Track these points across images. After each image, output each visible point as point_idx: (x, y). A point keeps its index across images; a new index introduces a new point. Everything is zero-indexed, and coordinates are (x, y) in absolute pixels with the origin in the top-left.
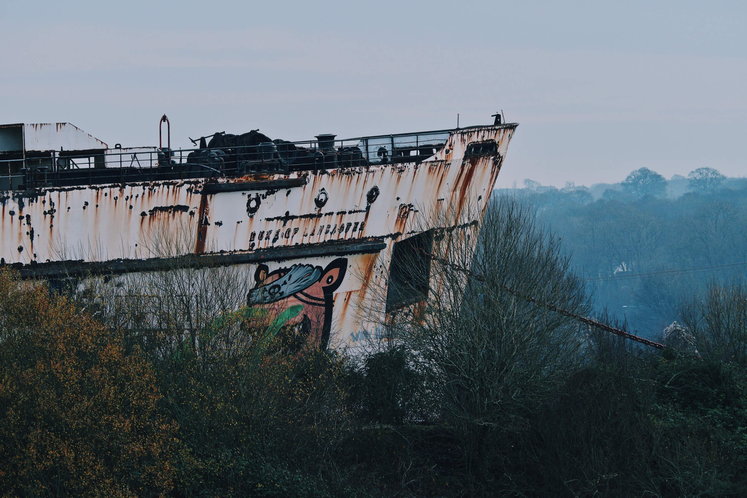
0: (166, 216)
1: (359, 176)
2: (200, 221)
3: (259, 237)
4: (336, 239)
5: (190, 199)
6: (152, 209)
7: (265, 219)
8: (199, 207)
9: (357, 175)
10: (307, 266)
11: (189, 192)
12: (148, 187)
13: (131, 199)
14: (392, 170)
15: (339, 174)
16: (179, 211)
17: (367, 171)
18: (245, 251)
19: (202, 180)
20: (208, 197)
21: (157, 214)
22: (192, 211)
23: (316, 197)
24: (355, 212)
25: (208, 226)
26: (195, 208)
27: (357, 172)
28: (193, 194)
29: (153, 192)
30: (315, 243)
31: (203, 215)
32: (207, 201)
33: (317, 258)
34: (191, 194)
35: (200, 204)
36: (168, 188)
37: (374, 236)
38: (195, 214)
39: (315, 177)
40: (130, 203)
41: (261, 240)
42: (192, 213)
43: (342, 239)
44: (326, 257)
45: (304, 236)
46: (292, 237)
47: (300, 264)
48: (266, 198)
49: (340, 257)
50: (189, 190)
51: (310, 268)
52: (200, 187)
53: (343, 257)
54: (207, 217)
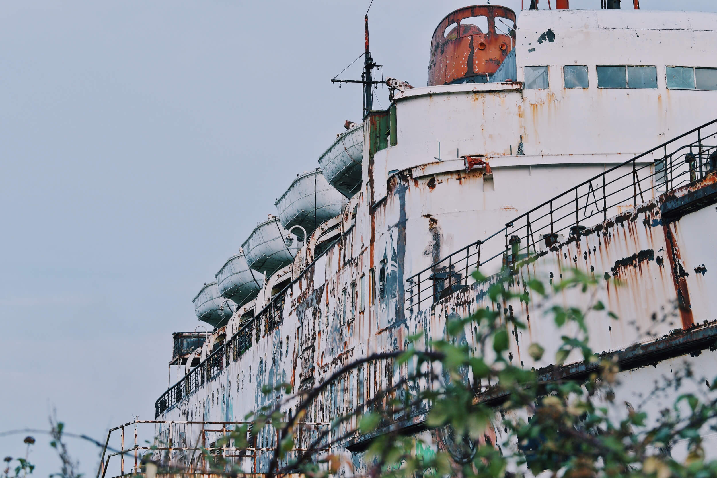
0: (633, 273)
2: (674, 271)
5: (651, 237)
6: (613, 266)
8: (665, 248)
11: (647, 226)
12: (602, 231)
13: (589, 256)
16: (645, 261)
19: (657, 201)
20: (672, 226)
21: (621, 272)
22: (658, 257)
25: (686, 277)
26: (660, 250)
28: (652, 228)
29: (609, 238)
31: (675, 259)
32: (673, 235)
34: (650, 228)
35: (665, 243)
36: (623, 225)
38: (664, 261)
40: (590, 262)
42: (660, 261)
50: (646, 222)
52: (657, 213)
54: (680, 262)
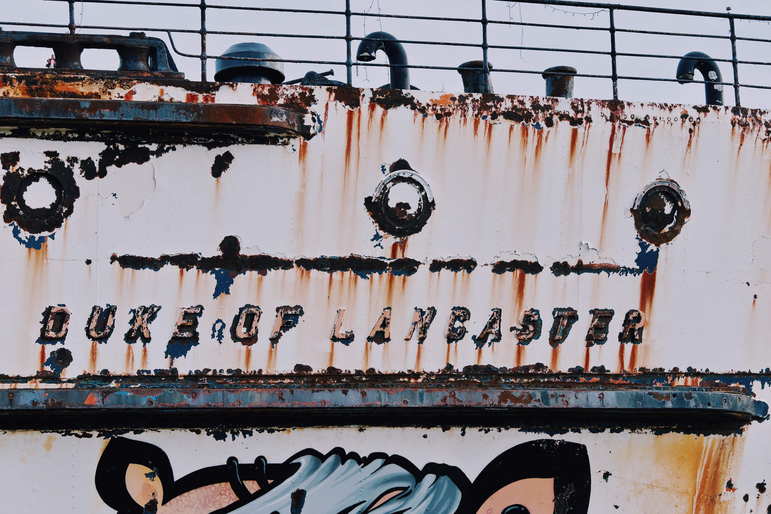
1: (575, 133)
3: (88, 330)
4: (511, 365)
7: (114, 258)
9: (565, 127)
10: (378, 462)
14: (738, 129)
15: (470, 113)
17: (612, 119)
18: (25, 380)
23: (374, 194)
24: (580, 268)
27: (563, 117)
30: (402, 375)
33: (424, 431)
37: (700, 368)
39: (350, 114)
41: (104, 339)
43: (539, 366)
44: (472, 432)
45: (334, 339)
46: (274, 340)
47: (338, 452)
48: (103, 174)
49: (544, 436)
51: (394, 469)
53: (557, 437)
